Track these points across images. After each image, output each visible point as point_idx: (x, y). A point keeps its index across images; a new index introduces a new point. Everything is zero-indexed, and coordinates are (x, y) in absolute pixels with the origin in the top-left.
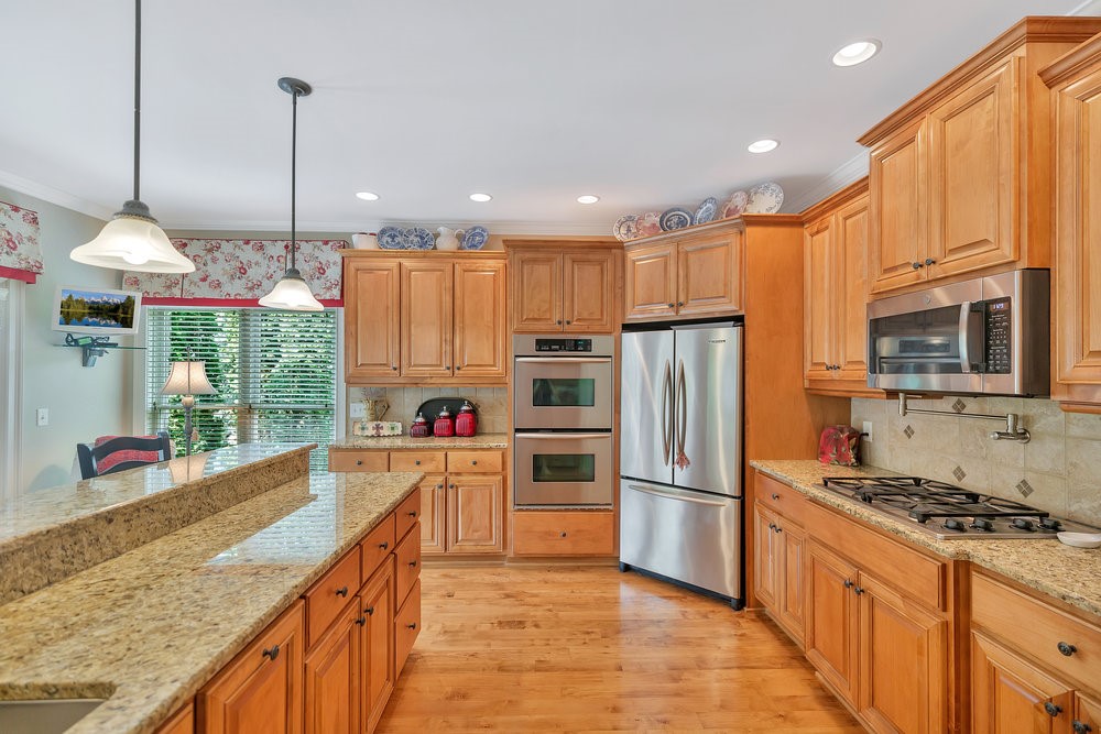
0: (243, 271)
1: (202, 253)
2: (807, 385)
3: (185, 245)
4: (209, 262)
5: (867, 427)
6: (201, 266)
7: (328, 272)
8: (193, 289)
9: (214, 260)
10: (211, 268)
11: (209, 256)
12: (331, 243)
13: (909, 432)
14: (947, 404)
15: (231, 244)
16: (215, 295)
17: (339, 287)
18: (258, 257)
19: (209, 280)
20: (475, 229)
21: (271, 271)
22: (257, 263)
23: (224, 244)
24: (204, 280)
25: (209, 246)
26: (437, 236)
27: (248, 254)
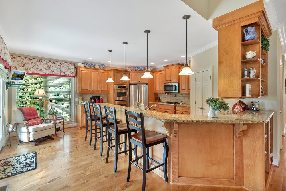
0: (49, 68)
1: (37, 62)
2: (154, 92)
3: (31, 60)
4: (39, 65)
5: (160, 97)
6: (37, 65)
7: (71, 70)
8: (35, 71)
9: (41, 64)
10: (39, 66)
11: (39, 63)
12: (72, 64)
13: (165, 97)
14: (169, 94)
15: (45, 61)
16: (41, 73)
17: (74, 73)
18: (53, 65)
19: (39, 69)
20: (102, 65)
21: (57, 68)
22: (53, 66)
23: (43, 61)
24: (38, 69)
25: (39, 61)
26: (95, 65)
27: (50, 64)
